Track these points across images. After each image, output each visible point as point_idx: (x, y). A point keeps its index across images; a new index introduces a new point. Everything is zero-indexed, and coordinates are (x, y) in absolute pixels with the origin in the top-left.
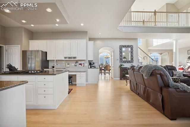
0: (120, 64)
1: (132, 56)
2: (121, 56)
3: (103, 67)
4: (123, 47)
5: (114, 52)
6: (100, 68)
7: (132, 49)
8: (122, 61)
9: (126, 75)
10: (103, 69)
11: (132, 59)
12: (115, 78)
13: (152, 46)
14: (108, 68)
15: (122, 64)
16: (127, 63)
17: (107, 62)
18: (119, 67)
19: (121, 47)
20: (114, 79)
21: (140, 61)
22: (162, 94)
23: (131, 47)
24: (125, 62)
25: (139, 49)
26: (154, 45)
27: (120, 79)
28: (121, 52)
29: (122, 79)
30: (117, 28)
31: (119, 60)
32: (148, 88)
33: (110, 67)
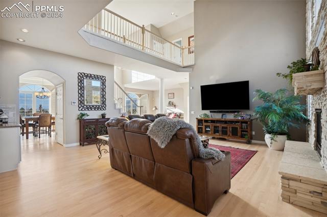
0: (79, 112)
1: (103, 96)
2: (81, 95)
3: (31, 119)
4: (87, 76)
5: (64, 84)
6: (22, 121)
7: (103, 84)
8: (83, 107)
9: (98, 137)
10: (30, 125)
11: (104, 102)
12: (67, 143)
13: (130, 82)
14: (46, 121)
15: (83, 112)
16: (95, 110)
17: (43, 108)
18: (78, 118)
19: (82, 77)
20: (65, 145)
21: (118, 107)
22: (191, 174)
23: (101, 79)
24: (90, 108)
25: (116, 86)
26: (133, 82)
27: (81, 144)
28: (81, 88)
29: (85, 143)
30: (79, 32)
31: (77, 104)
32: (159, 164)
33: (51, 118)
